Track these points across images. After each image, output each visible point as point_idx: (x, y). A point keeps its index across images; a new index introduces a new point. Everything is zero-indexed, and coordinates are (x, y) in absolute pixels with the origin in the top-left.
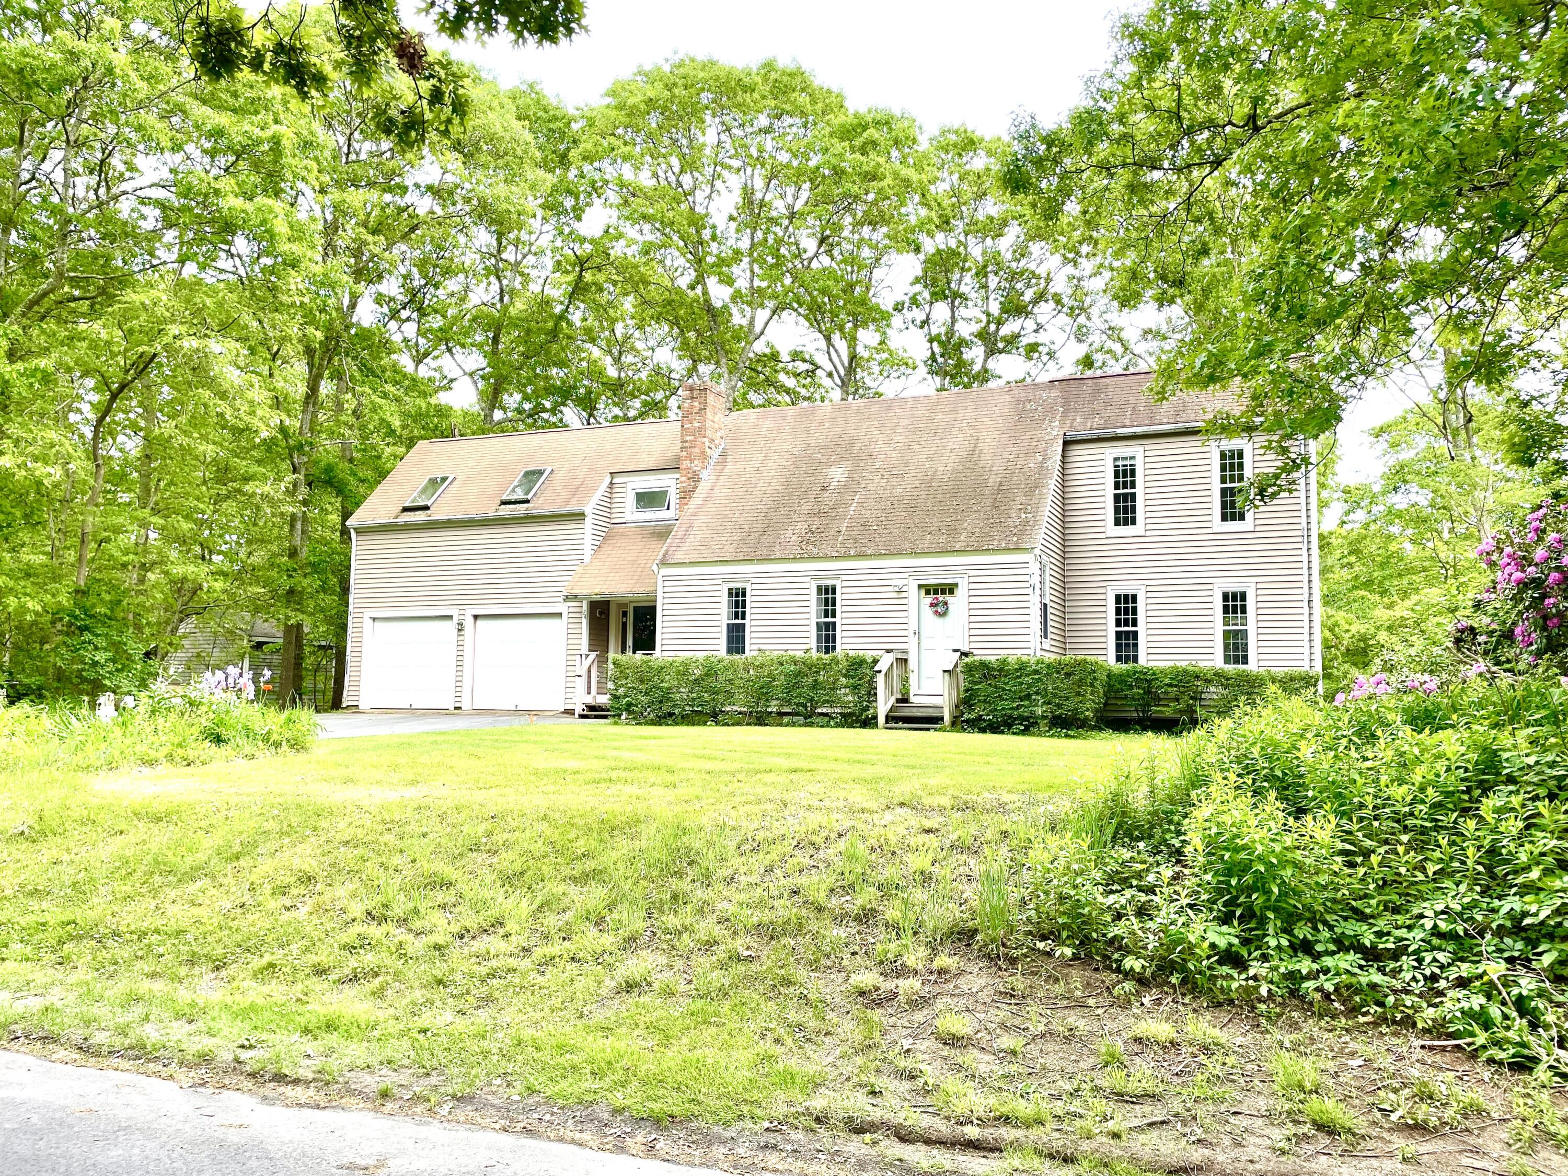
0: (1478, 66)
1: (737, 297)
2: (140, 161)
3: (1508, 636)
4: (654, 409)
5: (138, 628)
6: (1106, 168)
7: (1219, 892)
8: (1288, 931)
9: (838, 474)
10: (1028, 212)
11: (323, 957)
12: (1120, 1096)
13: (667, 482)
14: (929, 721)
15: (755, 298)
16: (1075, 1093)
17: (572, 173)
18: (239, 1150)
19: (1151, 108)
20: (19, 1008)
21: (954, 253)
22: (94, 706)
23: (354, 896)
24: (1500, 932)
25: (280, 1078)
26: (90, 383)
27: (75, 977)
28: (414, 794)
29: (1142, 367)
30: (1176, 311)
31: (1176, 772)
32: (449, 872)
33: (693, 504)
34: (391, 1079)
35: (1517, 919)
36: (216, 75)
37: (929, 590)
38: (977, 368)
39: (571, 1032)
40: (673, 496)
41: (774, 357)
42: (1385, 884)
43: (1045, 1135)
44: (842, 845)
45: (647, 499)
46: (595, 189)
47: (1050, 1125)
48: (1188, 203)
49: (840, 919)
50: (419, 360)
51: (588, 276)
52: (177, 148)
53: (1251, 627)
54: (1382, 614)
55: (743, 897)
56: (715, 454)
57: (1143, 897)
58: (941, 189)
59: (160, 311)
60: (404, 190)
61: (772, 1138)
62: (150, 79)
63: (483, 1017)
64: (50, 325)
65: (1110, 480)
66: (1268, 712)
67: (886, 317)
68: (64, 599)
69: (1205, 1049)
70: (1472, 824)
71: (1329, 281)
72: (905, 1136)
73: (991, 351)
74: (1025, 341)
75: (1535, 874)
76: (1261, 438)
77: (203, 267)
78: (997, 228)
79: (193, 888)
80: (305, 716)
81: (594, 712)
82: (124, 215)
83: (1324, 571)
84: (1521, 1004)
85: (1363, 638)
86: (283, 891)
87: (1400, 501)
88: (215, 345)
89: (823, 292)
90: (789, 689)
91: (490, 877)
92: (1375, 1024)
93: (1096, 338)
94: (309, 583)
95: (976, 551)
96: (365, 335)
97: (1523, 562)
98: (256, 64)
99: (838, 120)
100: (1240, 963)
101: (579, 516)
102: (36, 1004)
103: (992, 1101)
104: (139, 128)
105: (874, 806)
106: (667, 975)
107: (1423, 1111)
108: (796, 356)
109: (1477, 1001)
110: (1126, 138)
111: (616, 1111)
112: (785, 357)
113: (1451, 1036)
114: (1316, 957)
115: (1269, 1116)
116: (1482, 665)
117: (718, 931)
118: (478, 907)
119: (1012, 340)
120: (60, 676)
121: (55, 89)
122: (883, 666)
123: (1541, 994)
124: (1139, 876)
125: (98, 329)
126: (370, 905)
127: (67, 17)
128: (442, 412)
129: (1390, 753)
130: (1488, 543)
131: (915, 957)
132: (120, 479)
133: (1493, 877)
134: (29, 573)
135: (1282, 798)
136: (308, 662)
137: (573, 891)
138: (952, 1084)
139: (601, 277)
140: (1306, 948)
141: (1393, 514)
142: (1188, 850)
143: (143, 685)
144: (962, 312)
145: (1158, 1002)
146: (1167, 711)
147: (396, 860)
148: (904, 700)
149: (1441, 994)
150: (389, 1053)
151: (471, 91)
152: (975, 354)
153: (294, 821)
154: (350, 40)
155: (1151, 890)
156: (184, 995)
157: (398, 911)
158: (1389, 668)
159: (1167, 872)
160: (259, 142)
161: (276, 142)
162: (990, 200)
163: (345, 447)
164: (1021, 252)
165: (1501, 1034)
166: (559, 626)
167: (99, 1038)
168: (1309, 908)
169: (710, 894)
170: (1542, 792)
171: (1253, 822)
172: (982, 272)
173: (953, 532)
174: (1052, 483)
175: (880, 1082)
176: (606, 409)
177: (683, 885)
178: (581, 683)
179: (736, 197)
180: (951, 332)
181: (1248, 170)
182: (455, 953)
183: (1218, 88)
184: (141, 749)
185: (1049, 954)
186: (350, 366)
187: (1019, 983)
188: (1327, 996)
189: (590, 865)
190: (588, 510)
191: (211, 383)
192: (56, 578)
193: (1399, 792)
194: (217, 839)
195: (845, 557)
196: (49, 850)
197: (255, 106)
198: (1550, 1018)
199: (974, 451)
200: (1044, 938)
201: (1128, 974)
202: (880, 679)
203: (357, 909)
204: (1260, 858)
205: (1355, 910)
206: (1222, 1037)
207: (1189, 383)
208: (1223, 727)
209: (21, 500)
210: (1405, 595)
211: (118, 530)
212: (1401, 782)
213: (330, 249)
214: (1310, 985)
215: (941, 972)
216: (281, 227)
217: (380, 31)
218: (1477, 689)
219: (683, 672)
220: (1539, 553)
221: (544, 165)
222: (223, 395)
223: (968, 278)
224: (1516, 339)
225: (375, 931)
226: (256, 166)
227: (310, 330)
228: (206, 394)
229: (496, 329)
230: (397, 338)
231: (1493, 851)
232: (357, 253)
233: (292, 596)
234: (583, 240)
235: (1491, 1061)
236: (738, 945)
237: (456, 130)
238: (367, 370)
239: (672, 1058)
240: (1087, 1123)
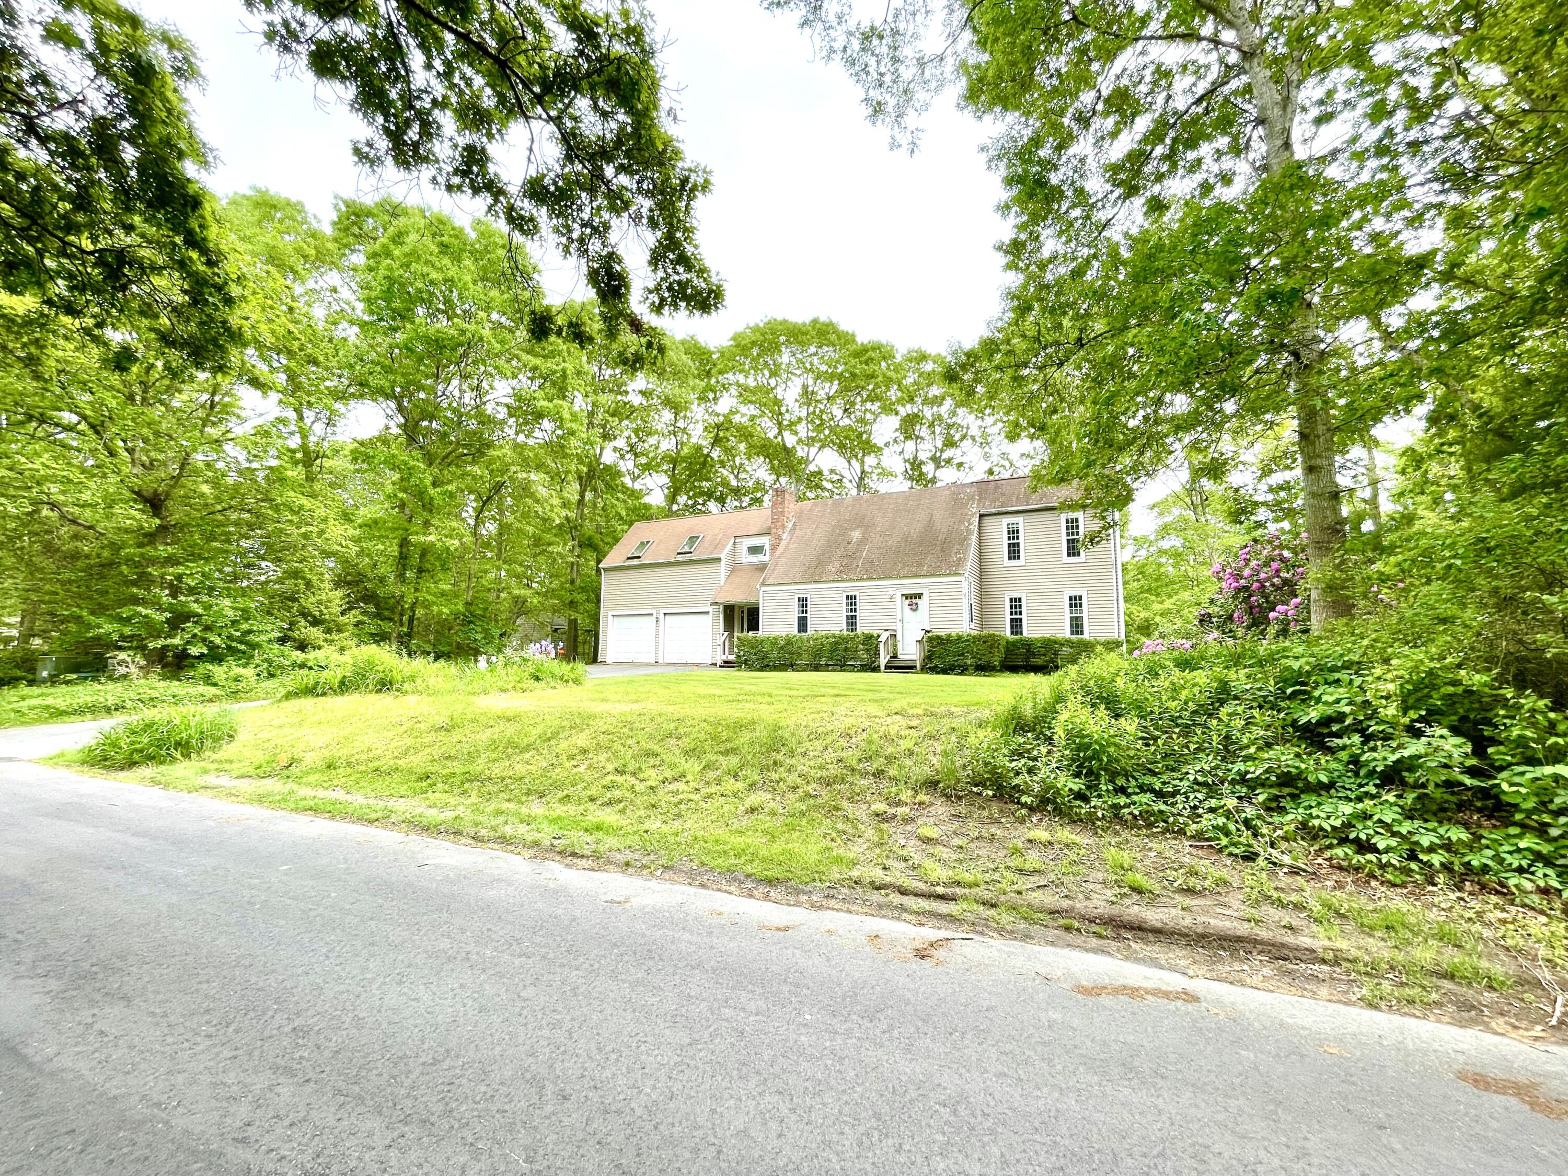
0: (1208, 307)
1: (800, 441)
2: (496, 384)
3: (1230, 618)
4: (757, 501)
5: (497, 621)
6: (999, 368)
7: (1074, 760)
8: (1112, 781)
9: (856, 535)
10: (957, 392)
11: (593, 792)
12: (1021, 871)
13: (764, 541)
14: (908, 668)
15: (810, 441)
16: (995, 870)
17: (713, 381)
18: (555, 891)
19: (1024, 336)
20: (442, 817)
21: (916, 415)
22: (476, 661)
23: (608, 760)
24: (1233, 782)
25: (574, 855)
26: (472, 497)
27: (469, 801)
28: (636, 707)
29: (1021, 474)
30: (1039, 443)
31: (1047, 695)
32: (656, 748)
33: (778, 553)
34: (629, 856)
35: (1243, 775)
36: (539, 339)
37: (907, 597)
38: (930, 476)
39: (721, 832)
40: (767, 548)
41: (820, 473)
42: (1166, 756)
43: (981, 892)
44: (865, 735)
45: (754, 550)
46: (725, 388)
47: (983, 887)
48: (1045, 385)
49: (865, 775)
50: (634, 479)
51: (721, 434)
52: (515, 376)
53: (1085, 615)
54: (1156, 607)
55: (812, 763)
56: (790, 525)
57: (1031, 763)
58: (909, 381)
59: (507, 459)
60: (627, 393)
61: (831, 892)
62: (502, 342)
63: (677, 824)
64: (453, 468)
65: (1006, 535)
66: (1098, 661)
67: (880, 449)
68: (461, 608)
69: (1067, 845)
70: (1215, 722)
71: (1125, 426)
72: (903, 892)
73: (938, 466)
74: (955, 461)
75: (1252, 750)
76: (1090, 512)
77: (527, 436)
78: (937, 401)
79: (527, 756)
80: (581, 667)
81: (727, 664)
82: (489, 412)
83: (1125, 583)
84: (1247, 823)
85: (1147, 620)
86: (572, 757)
87: (1165, 544)
88: (533, 476)
89: (846, 438)
90: (832, 652)
91: (677, 752)
92: (1163, 833)
93: (995, 459)
94: (580, 597)
95: (933, 575)
96: (608, 468)
97: (1237, 577)
98: (559, 333)
99: (852, 348)
100: (1086, 799)
101: (718, 560)
102: (450, 815)
103: (950, 873)
104: (496, 368)
105: (880, 714)
106: (772, 804)
107: (1192, 881)
108: (832, 471)
109: (1221, 821)
110: (1010, 352)
111: (748, 876)
112: (826, 473)
113: (1207, 840)
114: (1128, 796)
115: (1104, 883)
116: (1216, 634)
117: (799, 781)
118: (673, 766)
119: (949, 461)
120: (459, 646)
121: (454, 349)
122: (883, 638)
123: (1259, 817)
124: (1028, 751)
125: (477, 470)
126: (616, 765)
127: (459, 312)
128: (647, 507)
129: (1167, 684)
130: (1216, 567)
131: (906, 795)
132: (487, 545)
133: (1228, 751)
134: (443, 594)
135: (1107, 709)
136: (580, 639)
137: (721, 758)
138: (929, 864)
139: (728, 434)
140: (1122, 790)
141: (1162, 552)
142: (1055, 737)
143: (500, 651)
144: (920, 446)
145: (1041, 820)
146: (1039, 661)
147: (629, 742)
148: (895, 656)
149: (1200, 816)
150: (628, 842)
151: (666, 342)
152: (929, 469)
153: (578, 721)
154: (605, 319)
155: (1035, 759)
156: (524, 810)
157: (631, 768)
158: (1163, 636)
159: (1044, 750)
160: (555, 372)
161: (564, 371)
162: (935, 387)
163: (598, 527)
164: (954, 413)
165: (1236, 839)
166: (708, 619)
167: (483, 832)
168: (1123, 769)
169: (793, 761)
170: (1255, 704)
171: (1092, 722)
172: (932, 425)
173: (920, 565)
174: (974, 538)
175: (888, 863)
176: (731, 502)
177: (780, 757)
178: (720, 649)
179: (799, 390)
180: (915, 458)
181: (1079, 368)
182: (661, 792)
183: (1061, 324)
184: (500, 684)
185: (980, 794)
186: (601, 485)
187: (962, 808)
188: (1135, 817)
189: (729, 745)
190: (722, 556)
191: (532, 495)
192: (457, 596)
193: (1172, 704)
194: (539, 730)
195: (862, 579)
196: (456, 735)
197: (552, 354)
198: (1264, 831)
199: (930, 521)
200: (976, 785)
201: (1024, 805)
202: (881, 646)
203: (610, 767)
204: (1096, 742)
205: (1150, 770)
206: (1077, 839)
207: (1050, 482)
208: (1073, 670)
209: (439, 558)
210: (1170, 596)
211: (486, 572)
212: (1174, 699)
213: (590, 425)
214: (1126, 811)
215: (921, 804)
216: (566, 416)
217: (621, 313)
218: (1214, 648)
219: (774, 642)
220: (1246, 572)
221: (699, 376)
222: (537, 501)
223: (924, 428)
224: (1230, 455)
225: (620, 779)
226: (554, 384)
227: (581, 467)
228: (529, 501)
229: (674, 462)
230: (624, 469)
231: (1227, 737)
232: (604, 427)
233: (572, 604)
234: (718, 415)
235: (1230, 854)
236: (810, 789)
237: (659, 362)
238: (608, 486)
239: (776, 848)
240: (1003, 886)
